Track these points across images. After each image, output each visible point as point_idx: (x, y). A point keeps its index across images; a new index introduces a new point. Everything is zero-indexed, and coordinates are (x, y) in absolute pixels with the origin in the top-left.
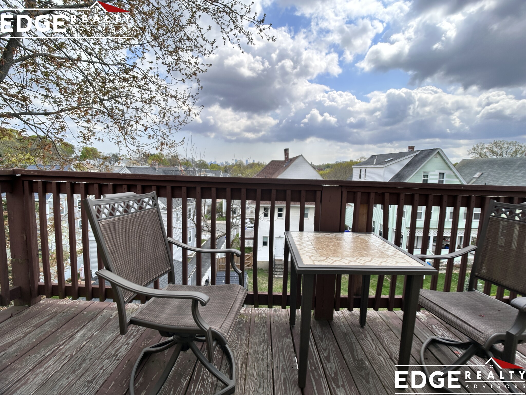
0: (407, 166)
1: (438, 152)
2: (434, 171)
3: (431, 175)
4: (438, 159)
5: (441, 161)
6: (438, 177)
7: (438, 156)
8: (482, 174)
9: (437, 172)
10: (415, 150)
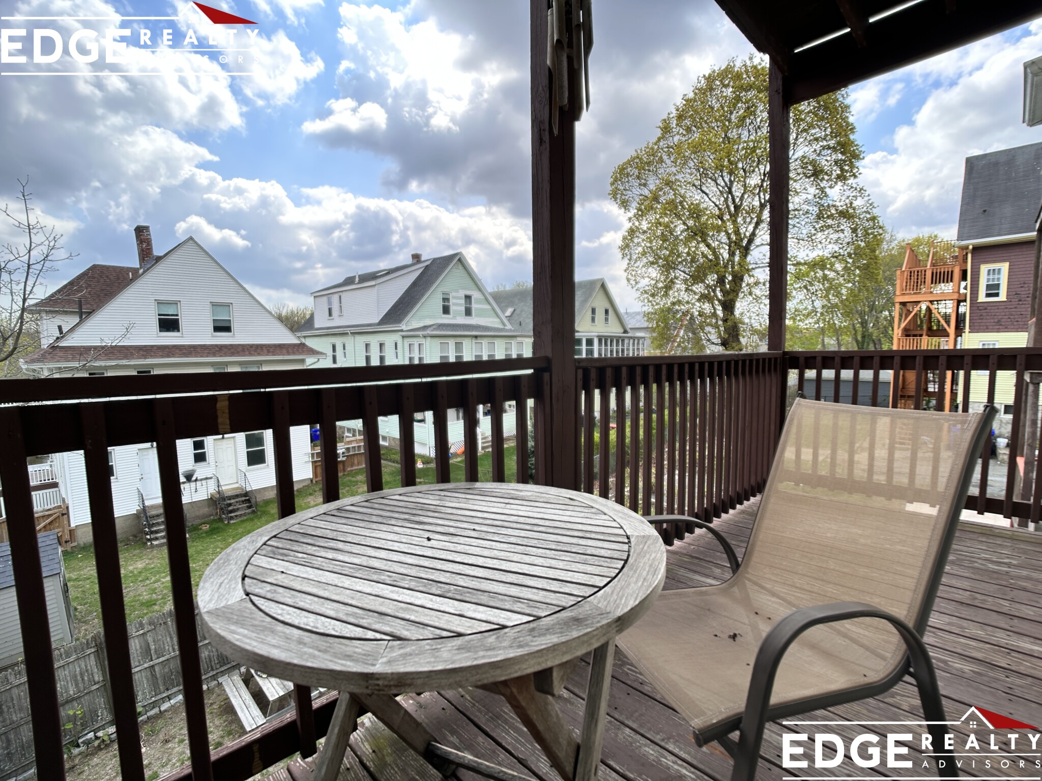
0: (414, 284)
1: (460, 260)
2: (457, 291)
3: (454, 298)
4: (460, 271)
5: (466, 275)
6: (463, 301)
7: (460, 267)
8: (515, 310)
9: (462, 293)
10: (423, 259)
